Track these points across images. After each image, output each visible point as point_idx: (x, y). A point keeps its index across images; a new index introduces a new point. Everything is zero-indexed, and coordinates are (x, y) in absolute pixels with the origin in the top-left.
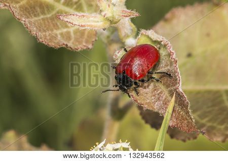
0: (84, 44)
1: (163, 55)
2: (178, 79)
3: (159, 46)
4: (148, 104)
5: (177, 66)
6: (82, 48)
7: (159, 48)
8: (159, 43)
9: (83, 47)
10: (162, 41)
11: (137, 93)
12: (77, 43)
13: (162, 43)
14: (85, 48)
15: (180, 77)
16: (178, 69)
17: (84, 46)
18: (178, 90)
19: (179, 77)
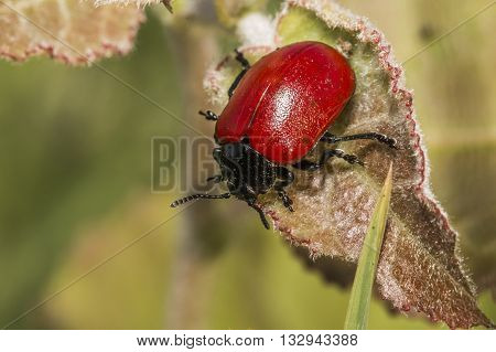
0: (106, 41)
1: (363, 74)
2: (419, 159)
3: (348, 45)
4: (324, 236)
5: (414, 116)
6: (97, 55)
7: (350, 53)
8: (350, 36)
9: (101, 51)
10: (359, 31)
11: (288, 203)
12: (82, 39)
13: (360, 36)
14: (108, 54)
15: (425, 151)
16: (417, 127)
17: (106, 47)
18: (419, 196)
19: (422, 153)
